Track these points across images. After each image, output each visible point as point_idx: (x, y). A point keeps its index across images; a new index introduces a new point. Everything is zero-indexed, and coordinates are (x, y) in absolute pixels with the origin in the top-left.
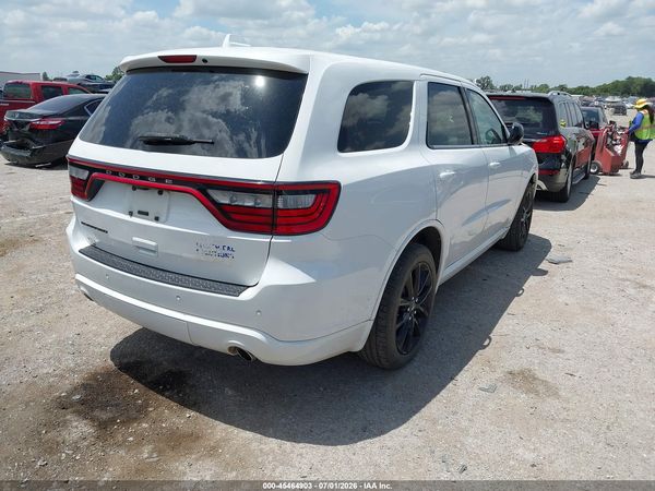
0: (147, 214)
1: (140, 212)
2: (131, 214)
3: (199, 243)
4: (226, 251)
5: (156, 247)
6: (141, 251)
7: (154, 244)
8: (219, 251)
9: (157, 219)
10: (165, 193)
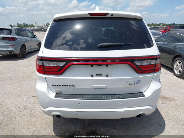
0: (101, 75)
1: (97, 75)
2: (92, 76)
3: (127, 82)
4: (138, 82)
5: (106, 86)
6: (96, 90)
7: (105, 85)
8: (135, 83)
9: (107, 76)
10: (109, 66)
